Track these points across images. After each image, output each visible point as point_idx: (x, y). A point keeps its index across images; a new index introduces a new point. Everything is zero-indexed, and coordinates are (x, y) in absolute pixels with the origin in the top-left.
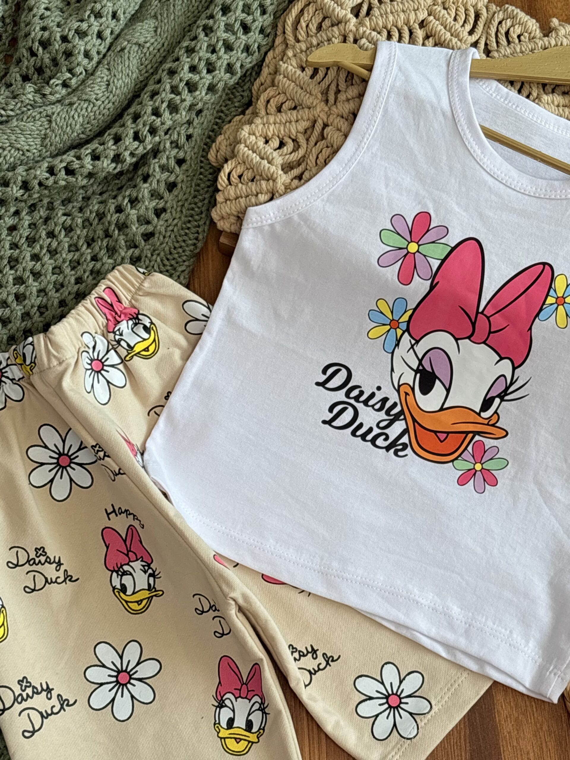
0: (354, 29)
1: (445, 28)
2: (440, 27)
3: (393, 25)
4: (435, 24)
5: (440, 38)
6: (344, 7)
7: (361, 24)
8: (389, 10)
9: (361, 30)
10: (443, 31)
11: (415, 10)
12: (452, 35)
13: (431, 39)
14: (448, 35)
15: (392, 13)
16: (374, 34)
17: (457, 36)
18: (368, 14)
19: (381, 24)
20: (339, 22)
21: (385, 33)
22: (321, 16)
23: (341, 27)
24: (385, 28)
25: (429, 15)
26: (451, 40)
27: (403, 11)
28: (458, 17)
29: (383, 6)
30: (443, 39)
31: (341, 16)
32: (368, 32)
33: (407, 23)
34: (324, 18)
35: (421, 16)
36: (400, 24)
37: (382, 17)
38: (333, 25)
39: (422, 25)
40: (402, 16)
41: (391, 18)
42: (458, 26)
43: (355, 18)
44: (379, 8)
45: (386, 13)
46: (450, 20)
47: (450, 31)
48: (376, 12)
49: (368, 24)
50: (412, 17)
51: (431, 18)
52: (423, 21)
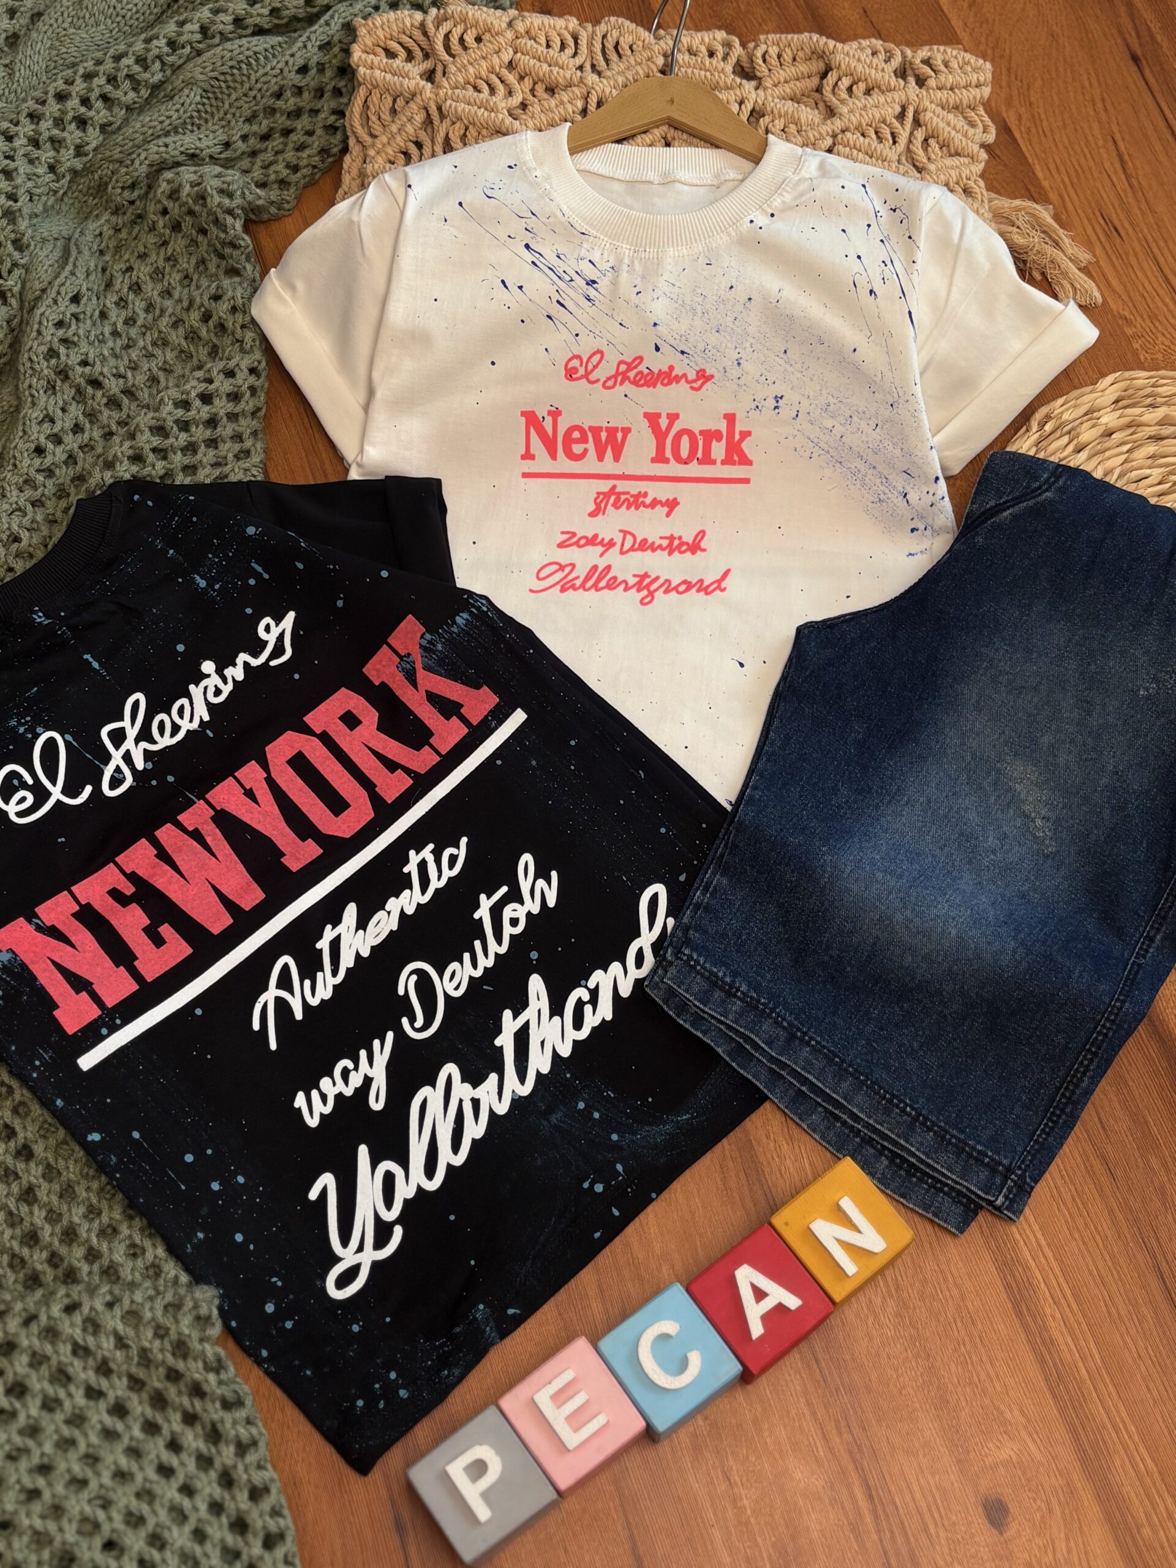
0: (433, 96)
1: (539, 60)
2: (532, 62)
3: (476, 77)
4: (524, 61)
5: (538, 75)
6: (411, 75)
7: (439, 87)
8: (465, 62)
9: (442, 93)
10: (538, 64)
11: (497, 53)
12: (550, 66)
13: (526, 79)
14: (545, 67)
15: (471, 64)
16: (456, 91)
17: (557, 64)
18: (444, 74)
19: (461, 80)
20: (414, 95)
21: (471, 89)
22: (390, 100)
23: (418, 99)
24: (469, 83)
25: (515, 53)
26: (551, 71)
27: (484, 58)
28: (551, 43)
29: (457, 58)
30: (541, 74)
31: (412, 88)
32: (450, 92)
33: (492, 71)
34: (395, 101)
35: (507, 56)
36: (484, 74)
37: (460, 71)
38: (407, 103)
39: (511, 65)
40: (484, 63)
41: (471, 70)
42: (554, 52)
43: (429, 84)
44: (453, 63)
45: (464, 66)
46: (542, 49)
47: (546, 62)
48: (452, 69)
49: (447, 85)
50: (496, 61)
51: (519, 55)
52: (510, 62)
